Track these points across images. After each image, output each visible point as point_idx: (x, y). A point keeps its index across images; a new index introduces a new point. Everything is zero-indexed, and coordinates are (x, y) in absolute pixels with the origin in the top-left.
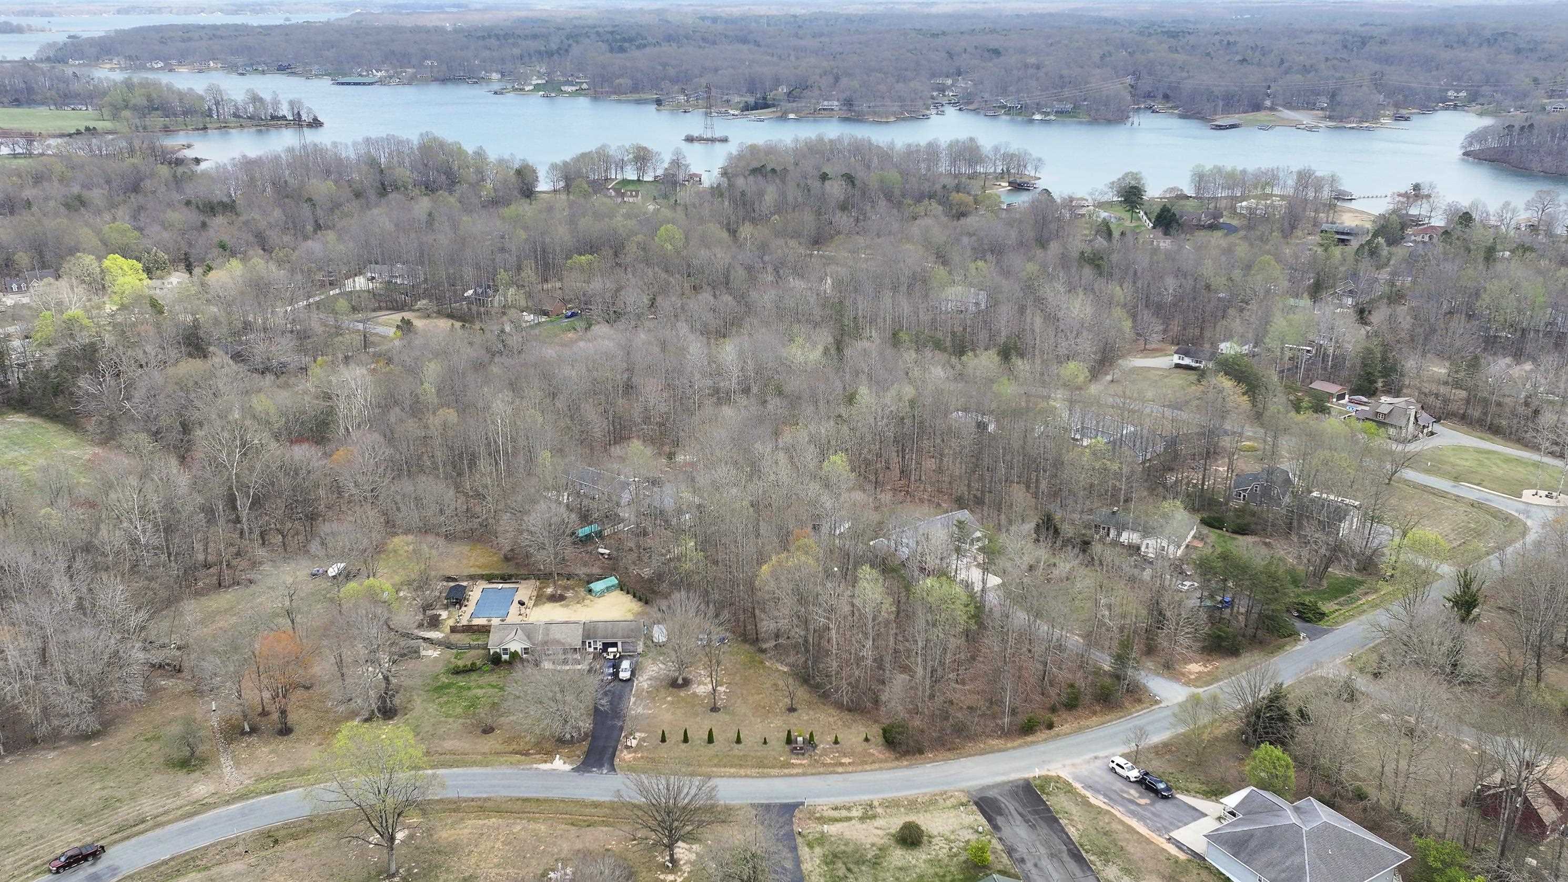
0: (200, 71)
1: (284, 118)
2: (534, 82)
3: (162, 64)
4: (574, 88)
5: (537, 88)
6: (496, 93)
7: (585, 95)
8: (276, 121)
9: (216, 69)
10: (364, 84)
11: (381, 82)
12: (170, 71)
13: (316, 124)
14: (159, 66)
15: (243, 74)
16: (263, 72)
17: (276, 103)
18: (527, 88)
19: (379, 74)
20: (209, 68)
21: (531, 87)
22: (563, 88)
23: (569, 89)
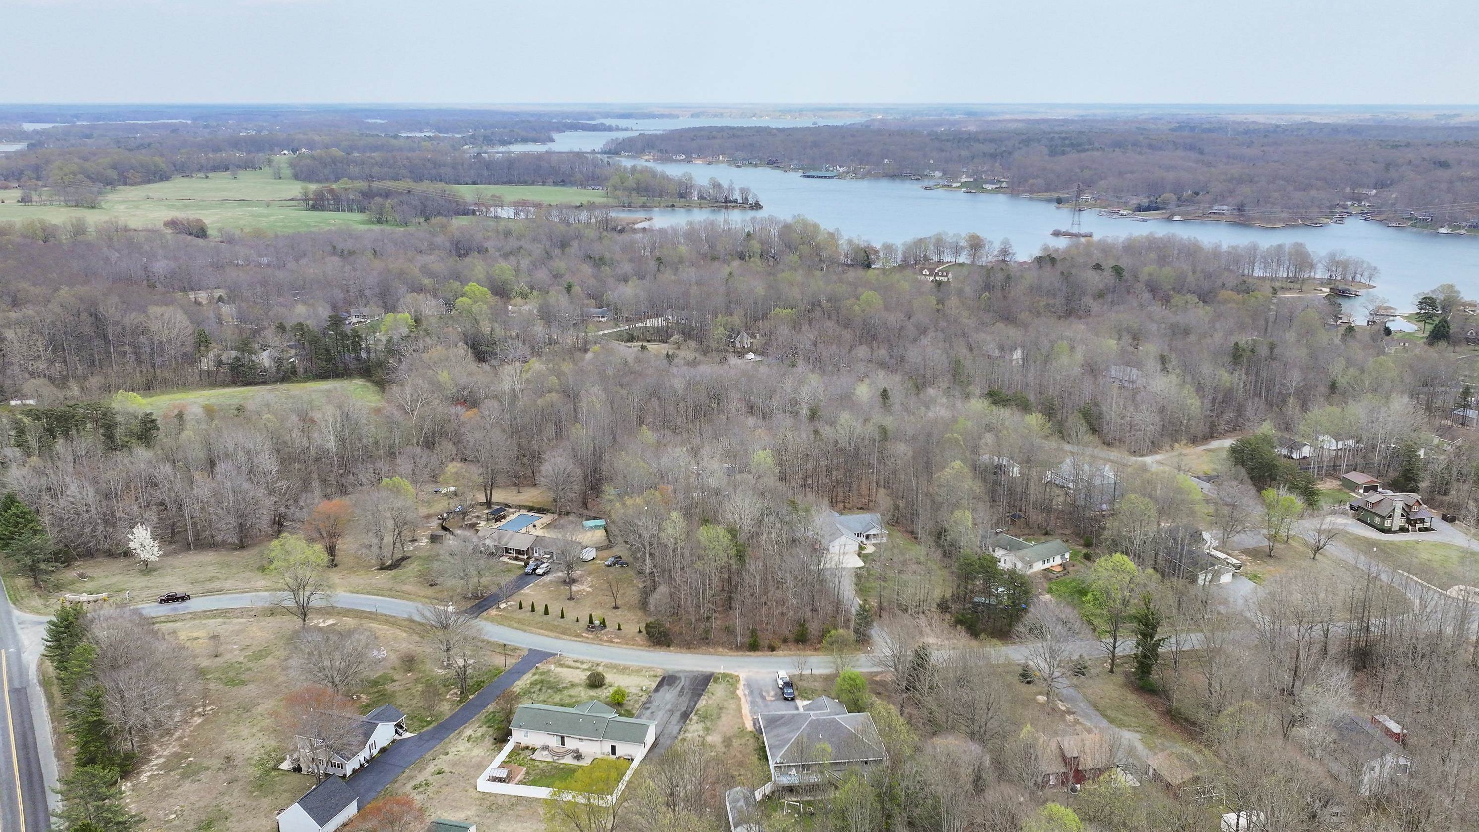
0: (710, 163)
1: (736, 201)
2: (963, 180)
3: (684, 157)
4: (994, 186)
5: (963, 184)
6: (926, 188)
7: (1003, 193)
8: (728, 203)
9: (723, 162)
10: (825, 177)
11: (839, 176)
12: (689, 162)
13: (757, 206)
14: (681, 158)
15: (739, 166)
16: (756, 166)
17: (731, 189)
18: (954, 185)
19: (841, 170)
20: (718, 162)
21: (959, 184)
22: (984, 186)
23: (989, 187)
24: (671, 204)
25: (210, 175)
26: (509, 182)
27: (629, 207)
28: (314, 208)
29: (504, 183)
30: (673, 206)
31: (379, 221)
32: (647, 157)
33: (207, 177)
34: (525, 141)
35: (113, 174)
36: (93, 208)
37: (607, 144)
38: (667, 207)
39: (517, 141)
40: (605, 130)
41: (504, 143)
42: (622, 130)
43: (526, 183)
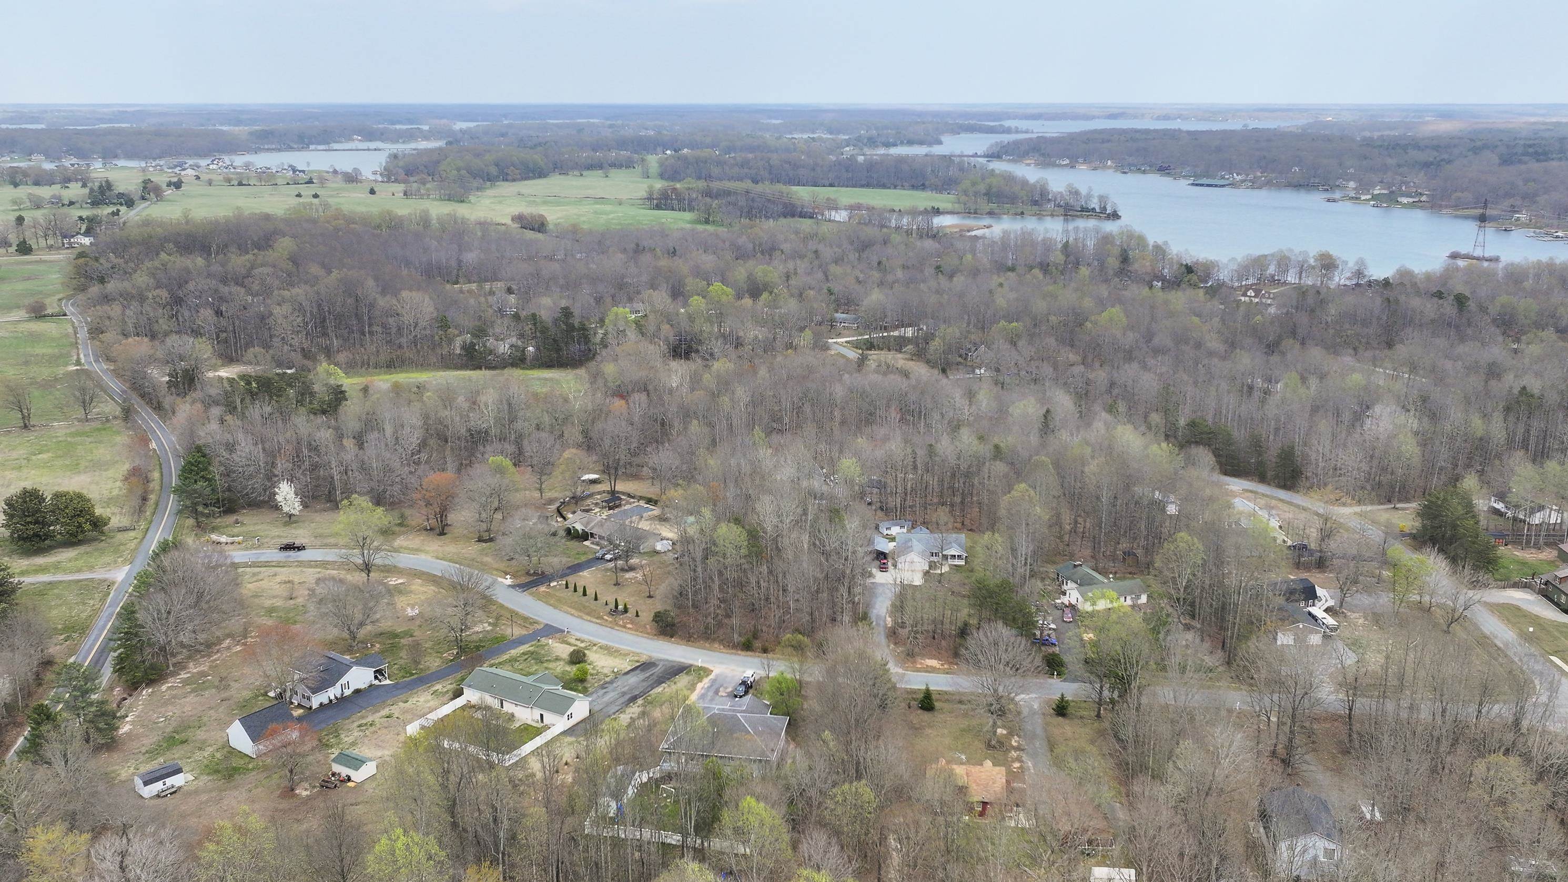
0: (1095, 169)
1: (1094, 209)
2: (1376, 192)
3: (1067, 162)
4: (1411, 200)
5: (1374, 197)
6: (1329, 200)
7: (1421, 208)
8: (1086, 212)
9: (1110, 167)
10: (1216, 186)
11: (1233, 185)
12: (1072, 167)
13: (1115, 216)
14: (1065, 163)
15: (1125, 173)
16: (1144, 172)
17: (1089, 196)
18: (1363, 198)
19: (1239, 178)
20: (1105, 167)
21: (1369, 197)
22: (1399, 199)
23: (1405, 200)
24: (1019, 211)
25: (585, 173)
26: (868, 185)
27: (975, 213)
28: (658, 207)
29: (862, 186)
30: (1022, 213)
31: (707, 222)
32: (1028, 162)
33: (582, 175)
34: (910, 143)
35: (494, 170)
36: (462, 202)
37: (992, 146)
38: (1016, 214)
39: (902, 143)
40: (1003, 132)
41: (887, 145)
42: (1022, 132)
43: (884, 186)
